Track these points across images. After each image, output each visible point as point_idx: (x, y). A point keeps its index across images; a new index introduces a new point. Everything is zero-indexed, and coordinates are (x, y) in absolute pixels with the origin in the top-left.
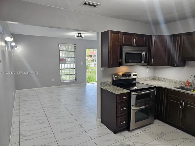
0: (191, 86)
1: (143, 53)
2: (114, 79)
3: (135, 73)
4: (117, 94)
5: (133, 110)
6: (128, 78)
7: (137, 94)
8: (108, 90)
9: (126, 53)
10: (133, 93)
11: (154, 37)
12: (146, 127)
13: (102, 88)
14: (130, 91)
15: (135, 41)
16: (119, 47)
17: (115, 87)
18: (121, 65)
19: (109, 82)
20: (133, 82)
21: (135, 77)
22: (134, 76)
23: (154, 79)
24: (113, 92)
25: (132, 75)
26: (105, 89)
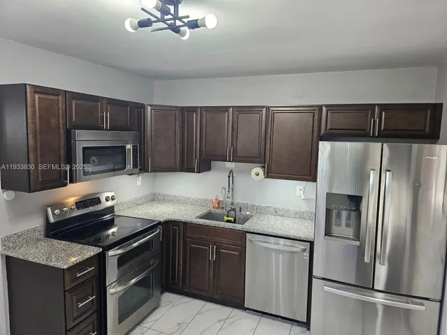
0: (223, 208)
1: (129, 147)
2: (52, 220)
3: (110, 194)
4: (65, 267)
5: (112, 294)
6: (91, 209)
7: (120, 252)
8: (34, 260)
9: (84, 149)
10: (111, 253)
11: (149, 108)
12: (145, 321)
13: (12, 255)
14: (101, 250)
15: (107, 117)
16: (62, 132)
17: (55, 242)
18: (71, 182)
19: (34, 230)
20: (107, 217)
21: (109, 204)
22: (107, 200)
23: (154, 198)
24: (51, 264)
25: (103, 200)
26: (21, 257)
